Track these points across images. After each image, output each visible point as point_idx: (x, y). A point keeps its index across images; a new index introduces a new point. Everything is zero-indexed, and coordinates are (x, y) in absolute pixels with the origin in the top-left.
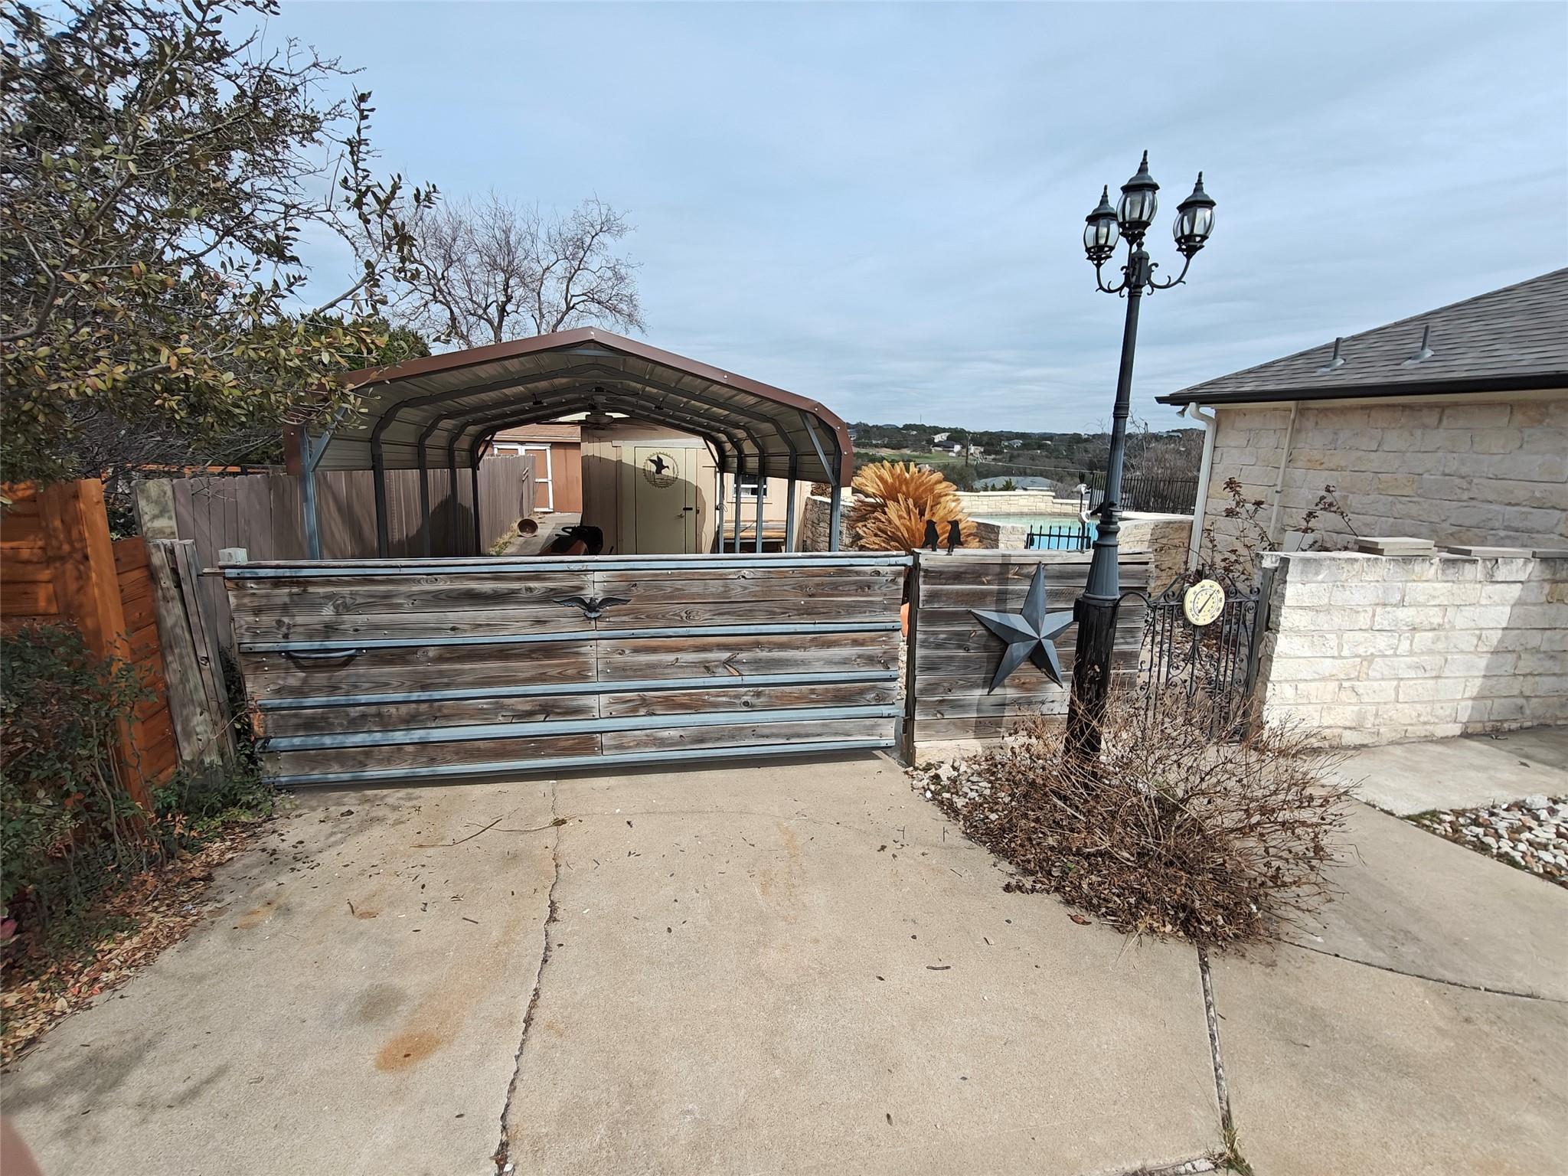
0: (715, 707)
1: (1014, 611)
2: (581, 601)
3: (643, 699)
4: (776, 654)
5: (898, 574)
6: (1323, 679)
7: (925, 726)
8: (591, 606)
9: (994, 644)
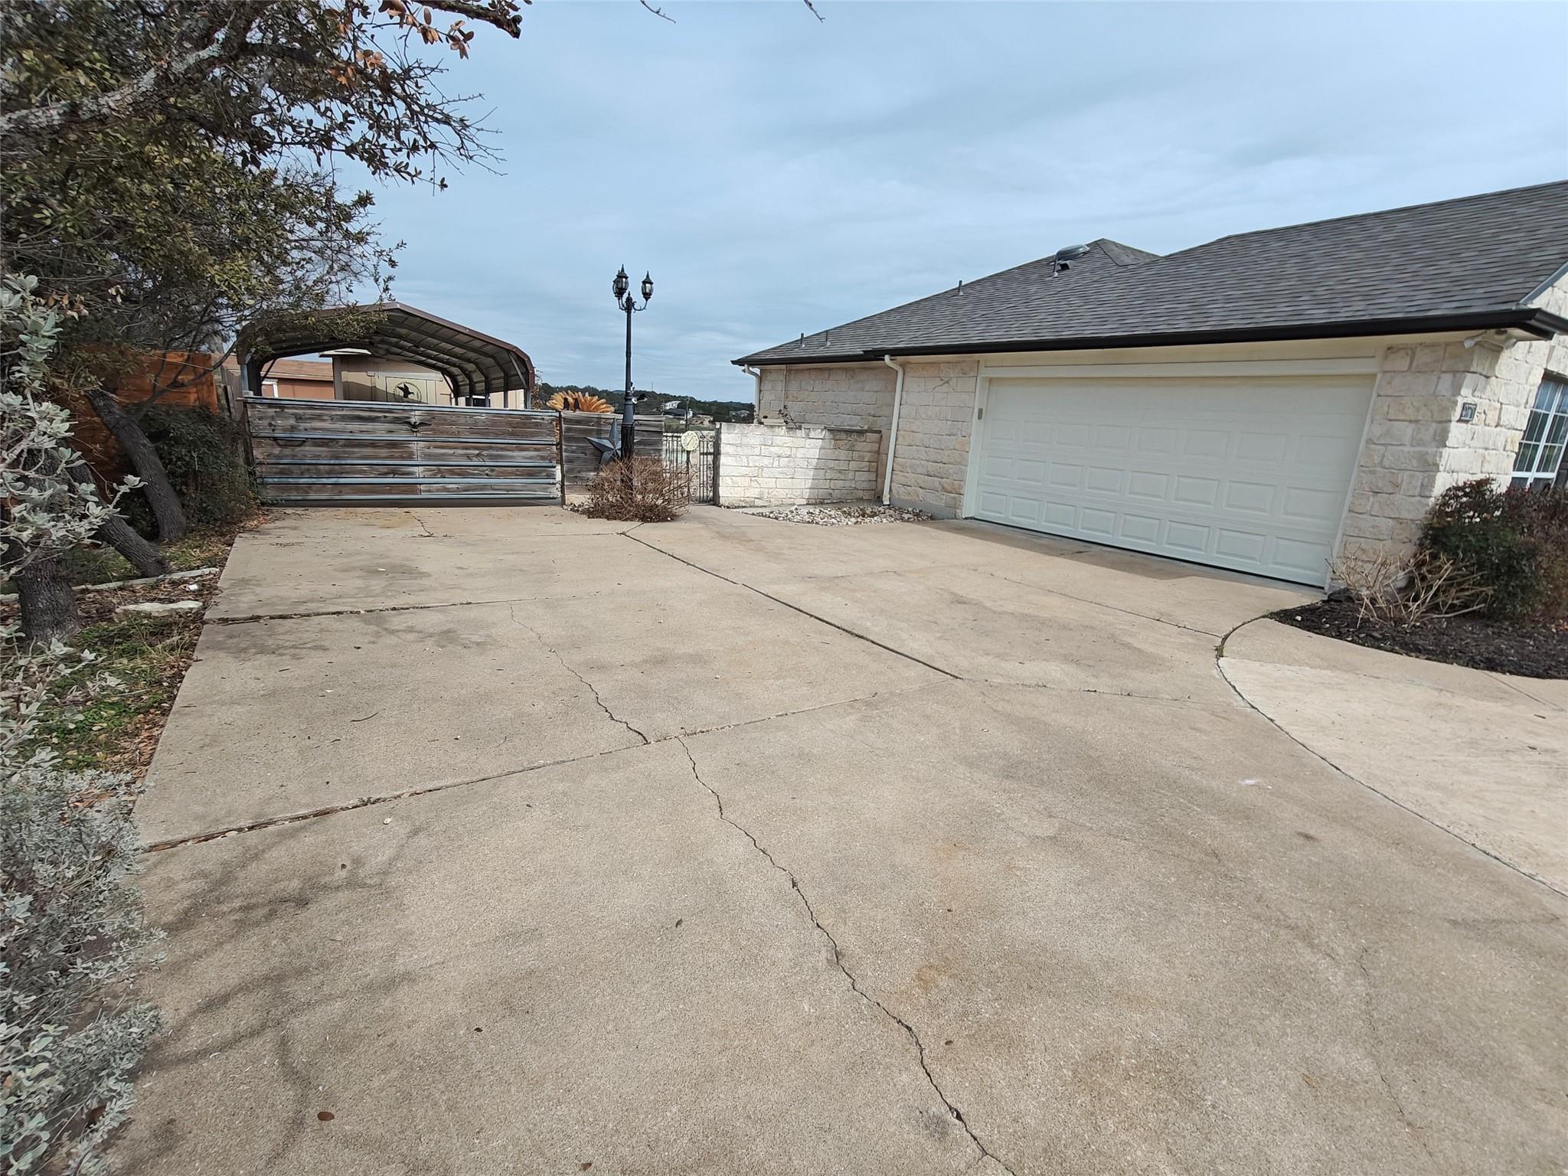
0: (473, 475)
1: (605, 438)
2: (409, 423)
3: (439, 470)
4: (499, 453)
5: (553, 420)
6: (743, 476)
7: (570, 487)
8: (414, 426)
9: (597, 452)
